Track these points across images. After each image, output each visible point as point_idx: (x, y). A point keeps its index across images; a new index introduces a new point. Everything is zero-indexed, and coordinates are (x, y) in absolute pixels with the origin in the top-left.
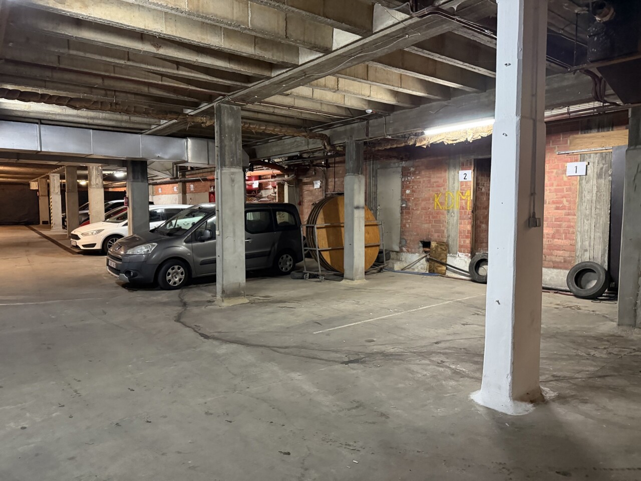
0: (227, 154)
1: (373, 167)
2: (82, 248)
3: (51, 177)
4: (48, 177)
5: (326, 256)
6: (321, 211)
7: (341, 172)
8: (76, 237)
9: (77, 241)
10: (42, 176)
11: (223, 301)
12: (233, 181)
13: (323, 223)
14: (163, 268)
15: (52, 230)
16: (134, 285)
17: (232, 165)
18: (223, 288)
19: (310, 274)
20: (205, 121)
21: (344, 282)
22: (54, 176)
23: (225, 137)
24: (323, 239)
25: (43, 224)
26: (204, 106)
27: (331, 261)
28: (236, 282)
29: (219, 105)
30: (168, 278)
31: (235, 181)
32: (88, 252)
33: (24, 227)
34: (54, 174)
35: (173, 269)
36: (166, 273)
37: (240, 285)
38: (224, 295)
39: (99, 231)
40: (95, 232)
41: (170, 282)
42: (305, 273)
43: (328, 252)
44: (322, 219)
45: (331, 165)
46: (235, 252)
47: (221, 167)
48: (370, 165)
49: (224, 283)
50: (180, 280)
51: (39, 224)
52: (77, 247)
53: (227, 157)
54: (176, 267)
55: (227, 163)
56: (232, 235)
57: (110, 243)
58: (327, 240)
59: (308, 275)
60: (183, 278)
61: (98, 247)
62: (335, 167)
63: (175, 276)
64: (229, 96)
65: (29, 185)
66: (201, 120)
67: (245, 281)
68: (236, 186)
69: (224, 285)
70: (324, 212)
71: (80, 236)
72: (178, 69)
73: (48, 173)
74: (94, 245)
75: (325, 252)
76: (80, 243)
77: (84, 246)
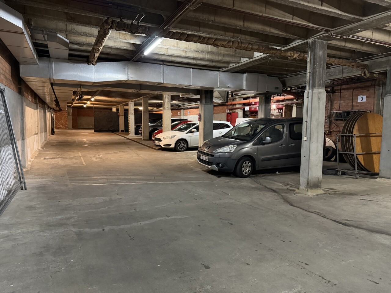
0: (317, 78)
1: (382, 91)
2: (163, 147)
3: (129, 104)
4: (127, 105)
5: (361, 158)
6: (356, 124)
7: (347, 96)
8: (159, 140)
9: (160, 142)
10: (122, 104)
11: (308, 191)
12: (319, 99)
13: (358, 133)
14: (240, 163)
15: (129, 136)
16: (220, 173)
17: (320, 86)
18: (308, 181)
19: (342, 171)
20: (293, 55)
21: (378, 180)
22: (131, 104)
23: (317, 64)
24: (358, 146)
25: (121, 132)
26: (297, 43)
27: (364, 162)
28: (317, 177)
29: (315, 41)
30: (243, 169)
31: (321, 99)
32: (167, 149)
33: (112, 133)
34: (131, 103)
35: (245, 163)
36: (242, 166)
37: (318, 179)
38: (309, 186)
39: (173, 137)
40: (171, 137)
41: (243, 172)
42: (338, 171)
43: (362, 156)
44: (357, 130)
45: (336, 91)
46: (317, 153)
47: (313, 88)
48: (379, 90)
49: (309, 177)
50: (249, 171)
51: (119, 132)
52: (160, 146)
53: (317, 80)
54: (247, 162)
55: (317, 85)
56: (316, 140)
57: (179, 144)
58: (361, 147)
59: (341, 172)
60: (250, 170)
61: (173, 146)
62: (340, 92)
63: (246, 168)
64: (332, 31)
65: (111, 109)
66: (291, 54)
67: (321, 177)
68: (321, 102)
69: (309, 179)
70: (358, 125)
71: (162, 139)
72: (322, 5)
73: (127, 102)
74: (170, 145)
75: (360, 156)
76: (162, 144)
77: (164, 145)
